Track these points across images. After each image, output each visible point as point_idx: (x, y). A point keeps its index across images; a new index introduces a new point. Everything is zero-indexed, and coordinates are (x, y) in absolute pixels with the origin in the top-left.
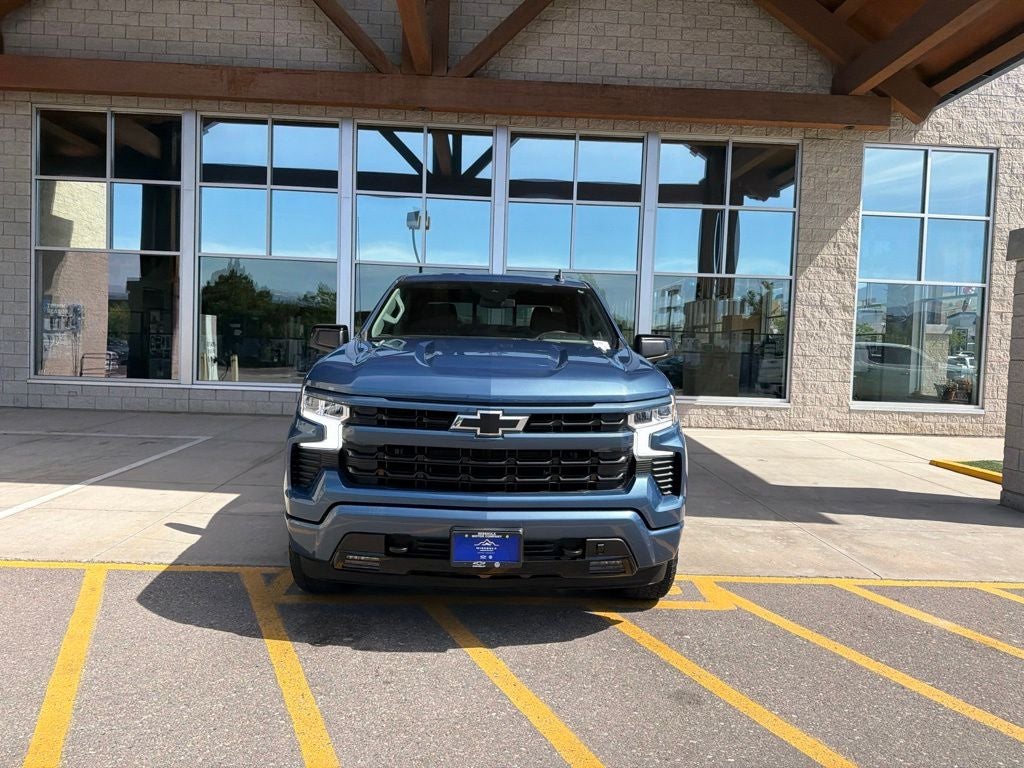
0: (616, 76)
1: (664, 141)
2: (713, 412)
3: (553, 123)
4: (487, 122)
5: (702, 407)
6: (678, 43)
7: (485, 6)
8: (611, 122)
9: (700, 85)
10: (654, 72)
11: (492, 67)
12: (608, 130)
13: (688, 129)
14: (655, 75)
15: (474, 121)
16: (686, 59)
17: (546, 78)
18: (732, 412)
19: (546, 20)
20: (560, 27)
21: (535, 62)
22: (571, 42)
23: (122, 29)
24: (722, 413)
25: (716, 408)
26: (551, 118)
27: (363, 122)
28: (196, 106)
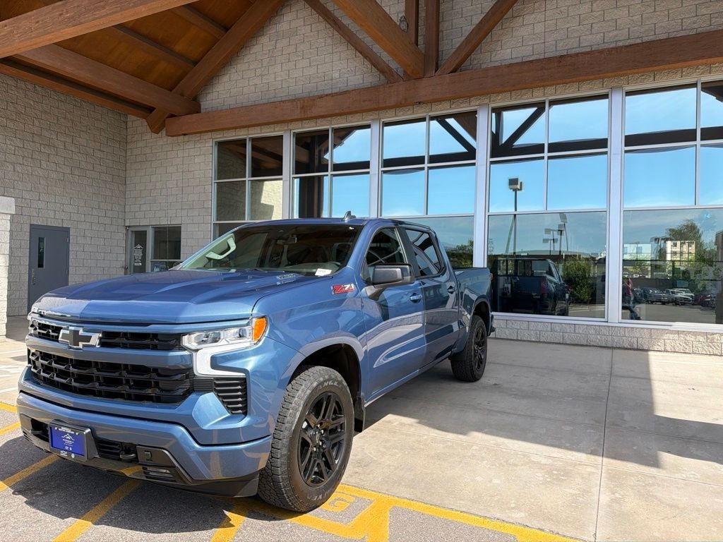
0: (579, 47)
1: (629, 93)
2: (691, 338)
3: (525, 95)
4: (472, 104)
5: (678, 332)
6: (639, 6)
7: (470, 18)
8: (576, 85)
9: (664, 36)
10: (616, 36)
11: (475, 62)
12: (573, 92)
13: (652, 78)
14: (616, 39)
15: (462, 106)
16: (648, 18)
17: (519, 60)
18: (713, 339)
19: (516, 17)
20: (529, 19)
21: (509, 51)
22: (539, 28)
23: (253, 87)
24: (701, 339)
25: (695, 334)
26: (523, 91)
27: (387, 120)
28: (290, 127)
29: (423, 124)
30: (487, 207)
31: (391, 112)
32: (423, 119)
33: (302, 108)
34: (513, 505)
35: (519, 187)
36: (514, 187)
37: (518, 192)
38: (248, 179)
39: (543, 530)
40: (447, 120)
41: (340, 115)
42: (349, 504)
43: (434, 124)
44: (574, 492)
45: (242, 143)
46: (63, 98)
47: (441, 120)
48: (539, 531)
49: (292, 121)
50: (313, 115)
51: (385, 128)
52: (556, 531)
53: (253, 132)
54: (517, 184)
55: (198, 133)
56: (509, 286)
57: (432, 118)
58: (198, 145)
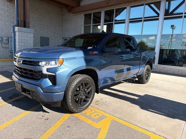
27: (131, 5)
28: (104, 9)
29: (143, 7)
30: (162, 32)
31: (133, 3)
32: (143, 5)
33: (107, 3)
34: (152, 125)
35: (174, 28)
36: (173, 27)
37: (174, 29)
38: (92, 25)
39: (160, 136)
40: (151, 5)
41: (117, 4)
42: (99, 117)
43: (147, 6)
44: (175, 124)
45: (90, 14)
46: (47, 4)
47: (149, 5)
48: (159, 136)
49: (104, 7)
50: (110, 5)
51: (131, 8)
52: (165, 137)
53: (94, 11)
54: (174, 26)
55: (79, 12)
56: (167, 57)
57: (146, 4)
58: (80, 16)
